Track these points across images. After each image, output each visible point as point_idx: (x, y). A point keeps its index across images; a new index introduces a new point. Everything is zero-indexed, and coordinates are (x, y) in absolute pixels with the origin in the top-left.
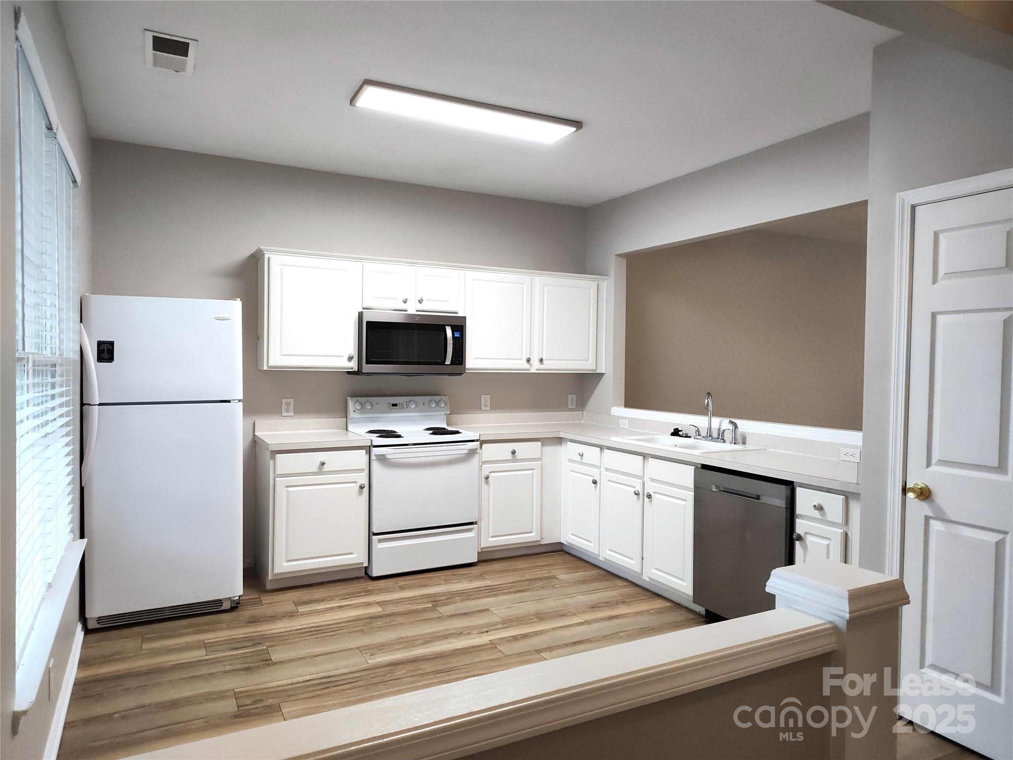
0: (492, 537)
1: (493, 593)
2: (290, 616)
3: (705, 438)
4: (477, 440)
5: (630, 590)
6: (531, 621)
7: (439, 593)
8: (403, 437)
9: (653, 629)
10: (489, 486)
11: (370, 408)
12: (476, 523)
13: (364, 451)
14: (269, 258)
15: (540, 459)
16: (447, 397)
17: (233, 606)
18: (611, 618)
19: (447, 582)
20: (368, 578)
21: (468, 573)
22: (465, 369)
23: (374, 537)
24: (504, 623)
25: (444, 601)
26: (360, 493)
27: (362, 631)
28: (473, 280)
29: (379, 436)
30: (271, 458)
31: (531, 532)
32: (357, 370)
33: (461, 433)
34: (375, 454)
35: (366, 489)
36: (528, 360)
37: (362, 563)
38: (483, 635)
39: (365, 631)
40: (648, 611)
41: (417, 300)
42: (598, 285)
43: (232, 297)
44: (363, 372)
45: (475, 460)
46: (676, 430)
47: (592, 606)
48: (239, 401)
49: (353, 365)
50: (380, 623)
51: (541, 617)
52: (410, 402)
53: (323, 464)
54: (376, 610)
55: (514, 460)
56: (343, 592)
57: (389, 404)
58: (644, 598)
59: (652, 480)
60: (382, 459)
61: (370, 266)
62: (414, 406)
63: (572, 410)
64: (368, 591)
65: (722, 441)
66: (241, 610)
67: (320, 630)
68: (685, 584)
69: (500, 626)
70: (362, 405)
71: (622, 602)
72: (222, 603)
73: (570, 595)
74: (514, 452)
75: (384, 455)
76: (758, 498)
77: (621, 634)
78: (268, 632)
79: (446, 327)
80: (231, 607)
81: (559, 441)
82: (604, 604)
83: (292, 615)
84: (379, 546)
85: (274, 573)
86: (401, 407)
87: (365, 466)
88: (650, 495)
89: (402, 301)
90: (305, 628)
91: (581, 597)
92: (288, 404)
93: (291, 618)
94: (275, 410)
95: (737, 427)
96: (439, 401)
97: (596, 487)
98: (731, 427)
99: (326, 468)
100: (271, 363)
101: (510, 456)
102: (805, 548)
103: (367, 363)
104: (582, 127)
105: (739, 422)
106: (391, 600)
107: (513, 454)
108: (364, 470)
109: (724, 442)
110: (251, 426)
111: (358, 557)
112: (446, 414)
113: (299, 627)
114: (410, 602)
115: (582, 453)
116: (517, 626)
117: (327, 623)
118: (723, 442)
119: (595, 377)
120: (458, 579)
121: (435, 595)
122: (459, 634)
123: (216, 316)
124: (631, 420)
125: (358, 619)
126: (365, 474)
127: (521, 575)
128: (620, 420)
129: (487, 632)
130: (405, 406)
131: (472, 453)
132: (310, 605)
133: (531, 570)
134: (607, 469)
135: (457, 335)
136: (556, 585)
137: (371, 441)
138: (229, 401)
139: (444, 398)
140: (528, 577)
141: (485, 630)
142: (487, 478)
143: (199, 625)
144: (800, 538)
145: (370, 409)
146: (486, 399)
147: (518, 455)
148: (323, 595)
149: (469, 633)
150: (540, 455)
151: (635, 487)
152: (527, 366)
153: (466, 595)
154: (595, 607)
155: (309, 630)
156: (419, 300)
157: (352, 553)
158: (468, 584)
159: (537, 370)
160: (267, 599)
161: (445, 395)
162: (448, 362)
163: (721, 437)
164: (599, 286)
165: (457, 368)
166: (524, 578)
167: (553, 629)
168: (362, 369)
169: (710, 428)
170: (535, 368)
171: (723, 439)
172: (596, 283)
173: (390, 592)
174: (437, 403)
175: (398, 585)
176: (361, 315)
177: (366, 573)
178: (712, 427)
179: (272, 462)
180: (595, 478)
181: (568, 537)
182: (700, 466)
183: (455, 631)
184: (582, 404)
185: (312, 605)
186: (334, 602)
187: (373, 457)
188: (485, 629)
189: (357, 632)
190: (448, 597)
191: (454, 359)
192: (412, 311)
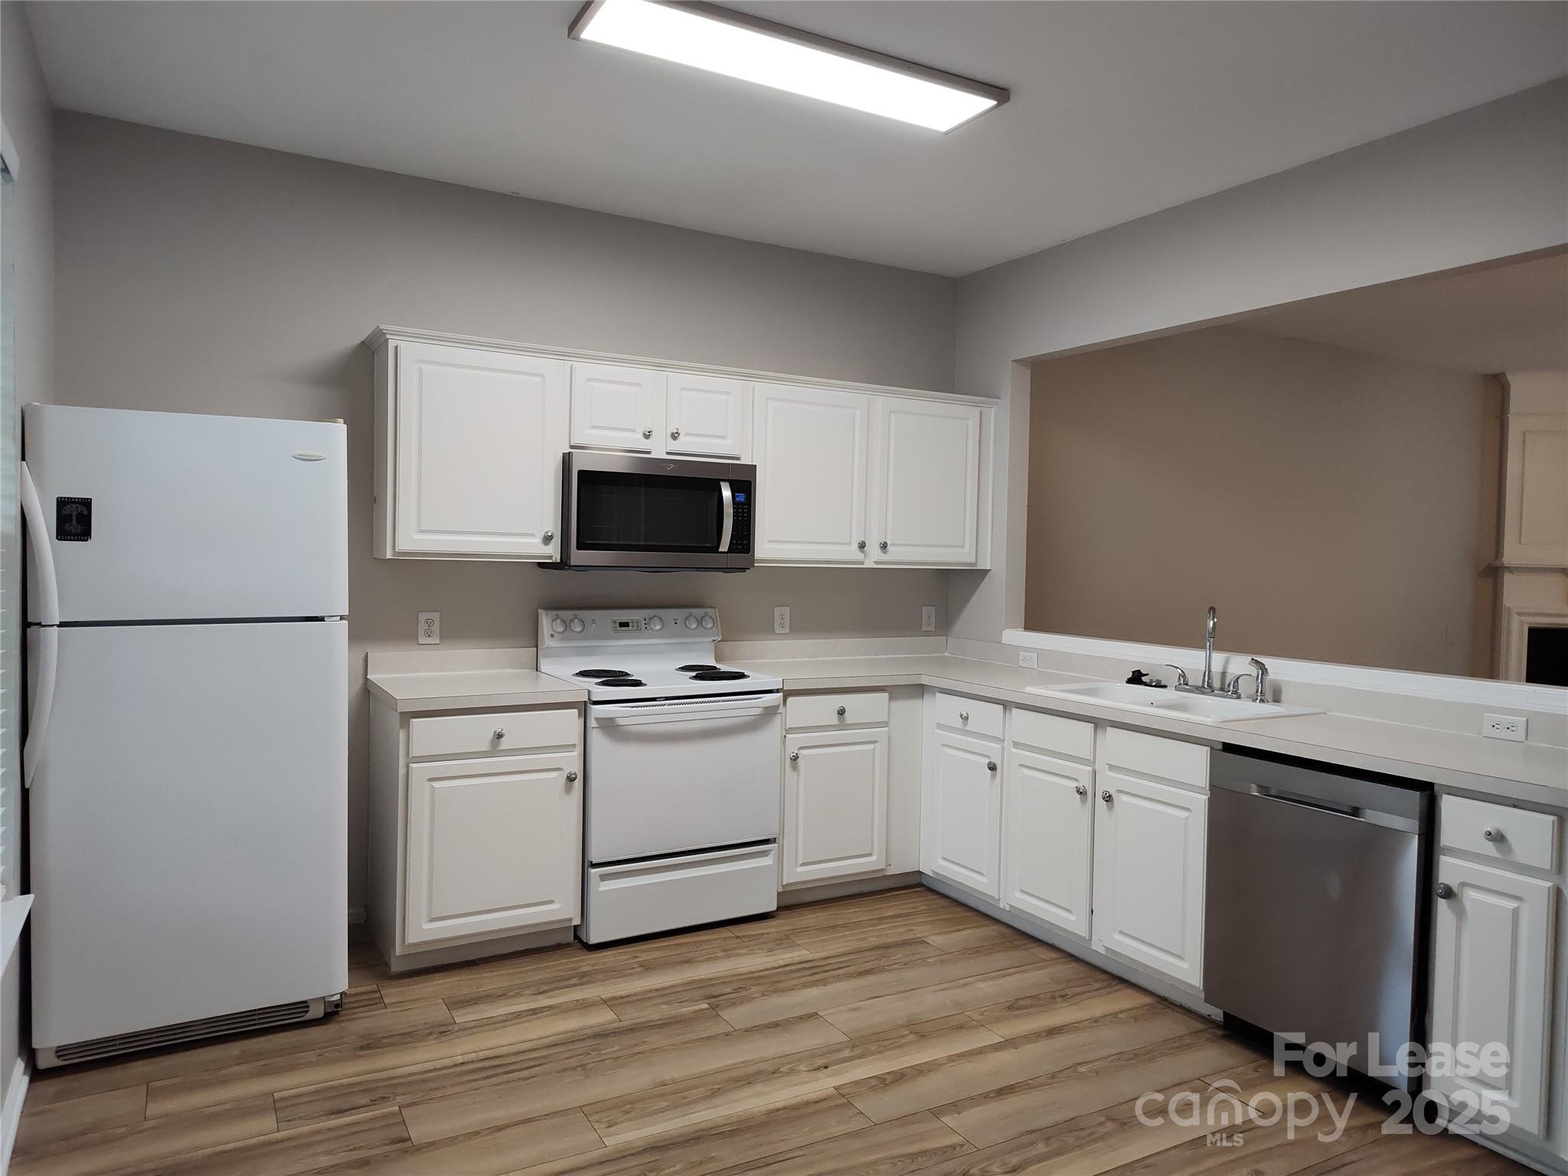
0: (803, 864)
1: (818, 977)
2: (440, 1033)
3: (1199, 690)
4: (778, 691)
5: (1065, 969)
6: (903, 1041)
7: (717, 978)
8: (646, 685)
9: (1136, 1056)
10: (798, 775)
11: (580, 629)
12: (774, 841)
13: (576, 711)
14: (396, 347)
15: (885, 724)
16: (717, 610)
17: (329, 1010)
18: (1053, 1032)
19: (728, 952)
20: (579, 945)
21: (762, 934)
22: (752, 560)
23: (593, 871)
24: (853, 1047)
25: (731, 996)
26: (568, 790)
27: (583, 1066)
28: (768, 399)
29: (604, 684)
30: (401, 727)
31: (869, 855)
32: (559, 561)
33: (749, 676)
34: (596, 717)
35: (578, 784)
36: (862, 546)
37: (570, 920)
38: (820, 1074)
39: (589, 1066)
40: (1115, 1015)
41: (669, 435)
42: (981, 413)
43: (329, 416)
44: (572, 564)
45: (775, 727)
46: (1136, 673)
47: (1008, 1004)
48: (342, 618)
49: (552, 552)
50: (614, 1047)
51: (920, 1031)
52: (650, 619)
53: (500, 736)
54: (603, 1017)
55: (842, 726)
56: (536, 978)
57: (615, 622)
58: (1097, 985)
59: (1111, 767)
60: (609, 726)
61: (585, 369)
62: (658, 627)
63: (928, 634)
64: (584, 975)
65: (1235, 696)
66: (344, 1018)
67: (500, 1066)
68: (1185, 965)
69: (847, 1053)
70: (567, 625)
71: (1062, 996)
72: (308, 1006)
73: (962, 981)
74: (841, 712)
75: (612, 719)
76: (1356, 812)
77: (1082, 1069)
78: (399, 1070)
79: (721, 483)
80: (326, 1014)
81: (919, 690)
82: (1029, 1002)
83: (442, 1031)
84: (602, 887)
85: (406, 944)
86: (635, 628)
87: (576, 738)
88: (1110, 796)
89: (642, 434)
90: (472, 1062)
91: (981, 985)
92: (429, 623)
93: (444, 1039)
94: (403, 633)
95: (1266, 669)
96: (702, 618)
97: (994, 777)
98: (1254, 671)
99: (505, 744)
100: (400, 547)
101: (834, 719)
102: (1460, 913)
103: (578, 548)
104: (1008, 100)
105: (1268, 661)
106: (628, 996)
107: (841, 714)
108: (575, 745)
109: (1239, 697)
110: (361, 662)
111: (562, 909)
112: (714, 641)
113: (460, 1059)
114: (666, 999)
115: (967, 714)
116: (880, 1053)
117: (515, 1048)
118: (1237, 698)
119: (972, 577)
120: (746, 947)
121: (709, 982)
122: (771, 1073)
123: (297, 453)
124: (1041, 653)
125: (573, 1039)
126: (576, 754)
127: (860, 937)
128: (1021, 652)
129: (826, 1067)
130: (644, 626)
131: (770, 712)
132: (476, 1008)
133: (875, 925)
134: (1016, 745)
135: (741, 497)
136: (929, 958)
137: (589, 692)
138: (322, 619)
139: (710, 611)
140: (873, 941)
141: (820, 1062)
142: (795, 758)
143: (260, 1055)
144: (1449, 894)
145: (581, 632)
146: (781, 614)
147: (849, 718)
148: (499, 985)
149: (792, 1071)
150: (887, 717)
151: (1076, 780)
152: (859, 556)
153: (771, 982)
154: (1015, 1007)
155: (480, 1065)
156: (673, 434)
157: (551, 902)
158: (767, 956)
159: (876, 563)
160: (393, 993)
161: (713, 607)
162: (724, 547)
163: (1229, 688)
164: (983, 416)
165: (738, 559)
166: (865, 945)
167: (952, 1059)
168: (569, 558)
169: (1210, 671)
170: (873, 559)
171: (1235, 692)
172: (977, 411)
173: (624, 976)
174: (700, 622)
175: (638, 960)
176: (567, 460)
177: (576, 937)
178: (1212, 670)
179: (402, 734)
180: (992, 761)
181: (933, 863)
182: (1221, 747)
183: (764, 1066)
184: (945, 623)
185: (482, 1007)
186: (522, 1000)
187: (592, 723)
188: (823, 1061)
189: (574, 1069)
190: (736, 986)
191: (734, 542)
192: (659, 453)
